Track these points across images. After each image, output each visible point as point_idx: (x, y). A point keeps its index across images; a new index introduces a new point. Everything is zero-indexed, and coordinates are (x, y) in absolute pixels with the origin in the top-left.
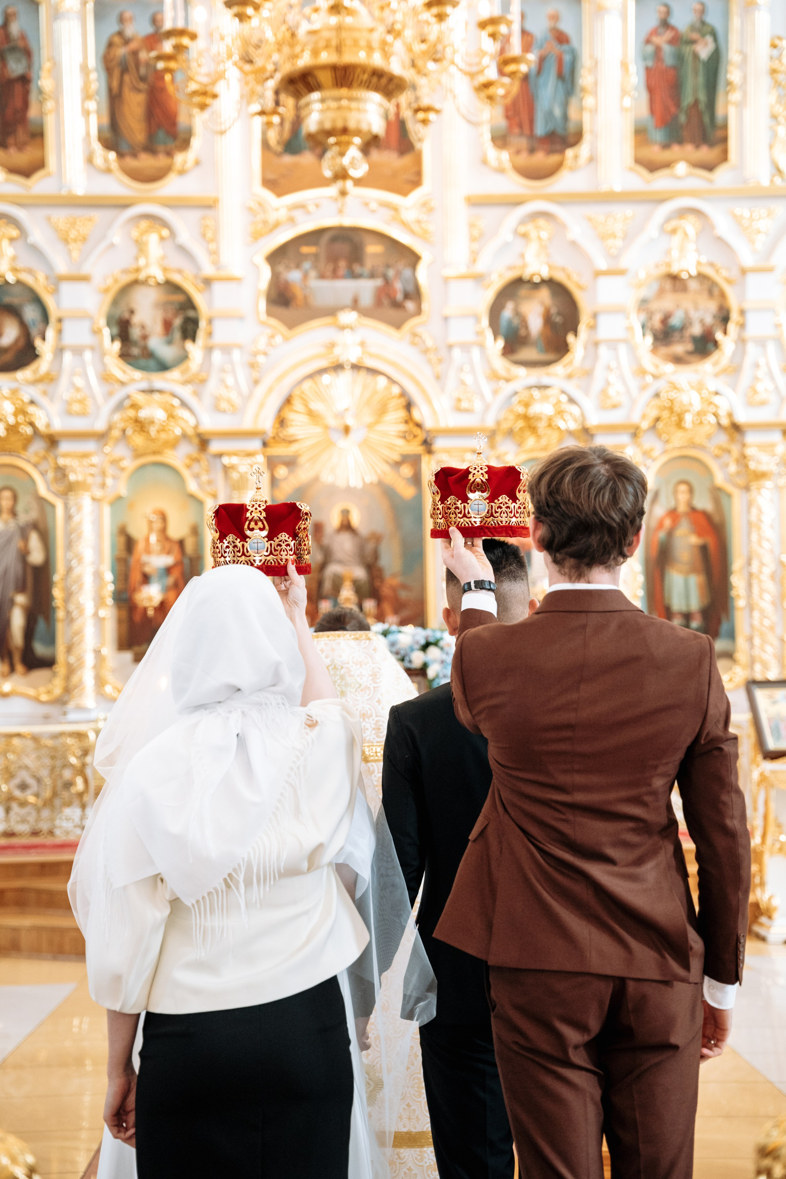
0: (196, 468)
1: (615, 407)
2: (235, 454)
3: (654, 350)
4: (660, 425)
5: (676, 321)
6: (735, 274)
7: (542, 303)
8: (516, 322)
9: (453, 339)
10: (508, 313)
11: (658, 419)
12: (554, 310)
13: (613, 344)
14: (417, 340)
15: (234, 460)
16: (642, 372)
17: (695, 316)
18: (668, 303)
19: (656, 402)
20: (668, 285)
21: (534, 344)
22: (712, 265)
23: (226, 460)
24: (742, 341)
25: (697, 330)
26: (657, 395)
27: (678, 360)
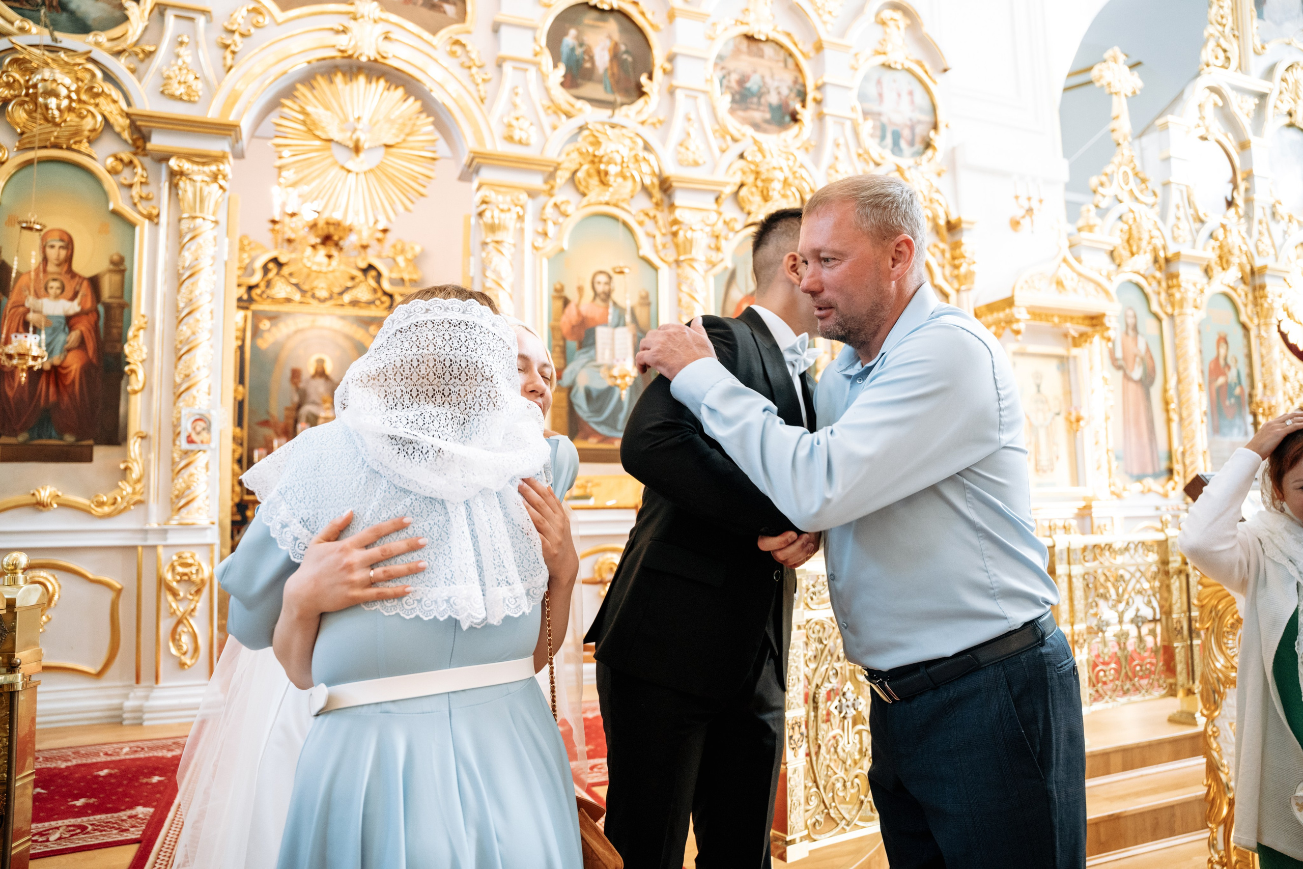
0: (126, 176)
1: (696, 164)
2: (189, 156)
3: (732, 111)
4: (744, 192)
5: (753, 84)
6: (808, 48)
7: (610, 37)
8: (579, 51)
9: (504, 52)
10: (570, 40)
11: (742, 185)
12: (623, 48)
13: (693, 93)
14: (457, 48)
15: (186, 166)
16: (723, 132)
17: (772, 84)
18: (744, 63)
19: (741, 163)
20: (745, 43)
21: (600, 81)
22: (788, 35)
23: (173, 163)
24: (820, 117)
25: (773, 99)
26: (742, 156)
27: (756, 126)
